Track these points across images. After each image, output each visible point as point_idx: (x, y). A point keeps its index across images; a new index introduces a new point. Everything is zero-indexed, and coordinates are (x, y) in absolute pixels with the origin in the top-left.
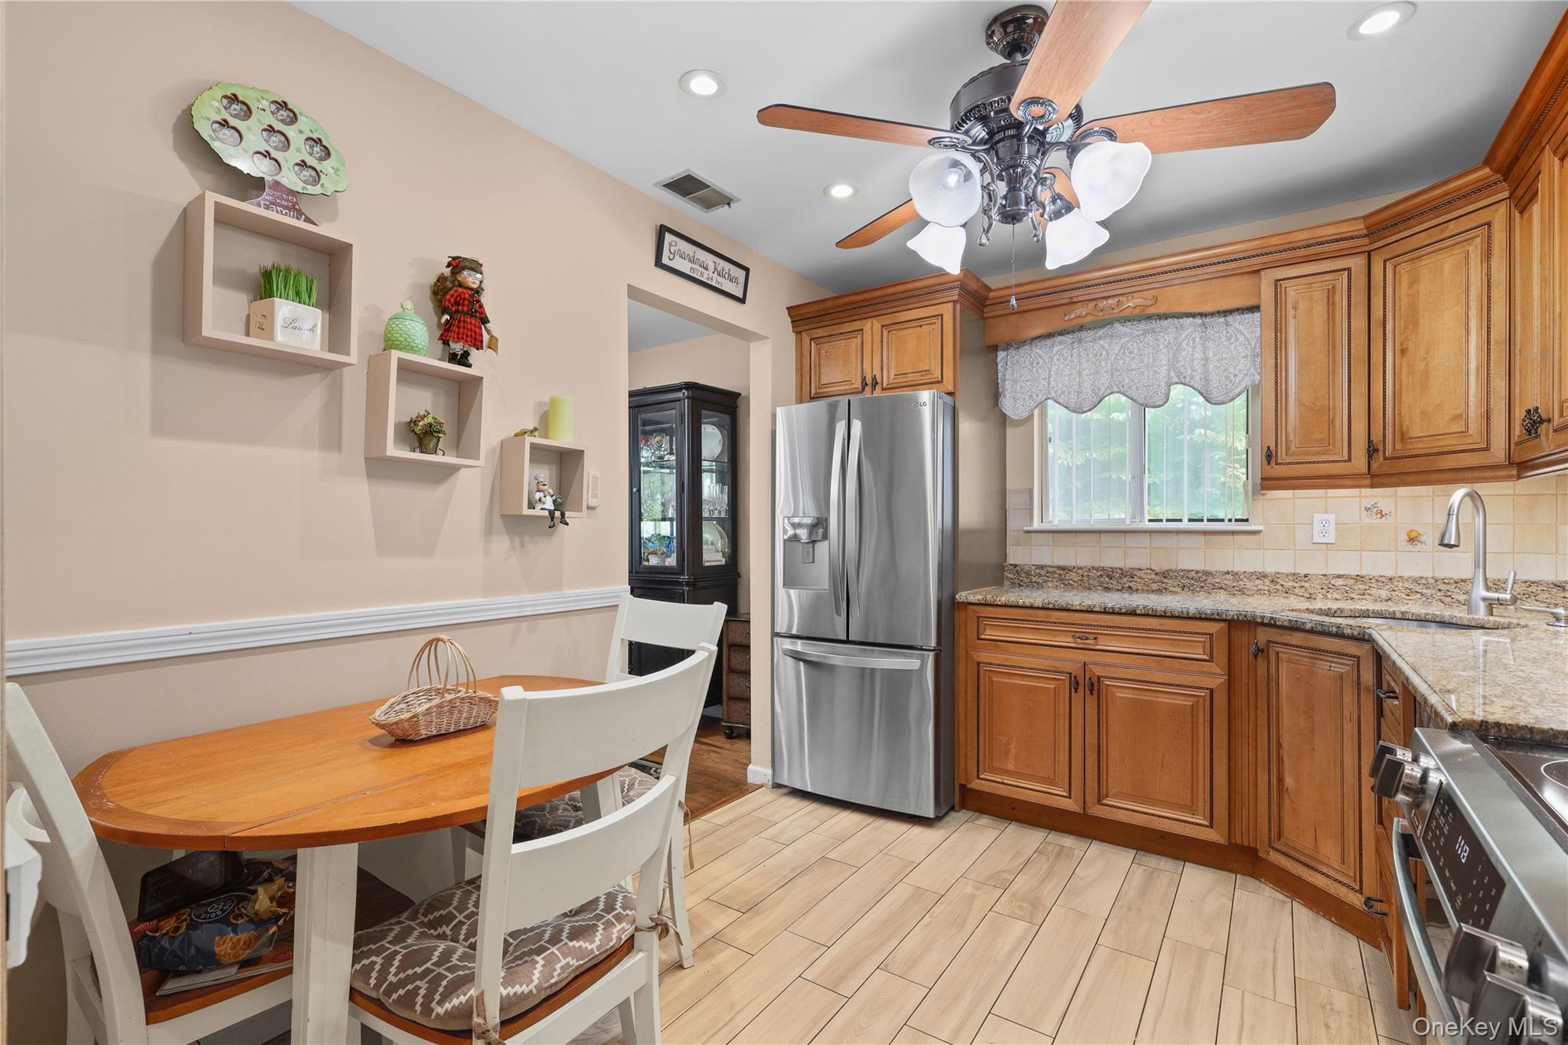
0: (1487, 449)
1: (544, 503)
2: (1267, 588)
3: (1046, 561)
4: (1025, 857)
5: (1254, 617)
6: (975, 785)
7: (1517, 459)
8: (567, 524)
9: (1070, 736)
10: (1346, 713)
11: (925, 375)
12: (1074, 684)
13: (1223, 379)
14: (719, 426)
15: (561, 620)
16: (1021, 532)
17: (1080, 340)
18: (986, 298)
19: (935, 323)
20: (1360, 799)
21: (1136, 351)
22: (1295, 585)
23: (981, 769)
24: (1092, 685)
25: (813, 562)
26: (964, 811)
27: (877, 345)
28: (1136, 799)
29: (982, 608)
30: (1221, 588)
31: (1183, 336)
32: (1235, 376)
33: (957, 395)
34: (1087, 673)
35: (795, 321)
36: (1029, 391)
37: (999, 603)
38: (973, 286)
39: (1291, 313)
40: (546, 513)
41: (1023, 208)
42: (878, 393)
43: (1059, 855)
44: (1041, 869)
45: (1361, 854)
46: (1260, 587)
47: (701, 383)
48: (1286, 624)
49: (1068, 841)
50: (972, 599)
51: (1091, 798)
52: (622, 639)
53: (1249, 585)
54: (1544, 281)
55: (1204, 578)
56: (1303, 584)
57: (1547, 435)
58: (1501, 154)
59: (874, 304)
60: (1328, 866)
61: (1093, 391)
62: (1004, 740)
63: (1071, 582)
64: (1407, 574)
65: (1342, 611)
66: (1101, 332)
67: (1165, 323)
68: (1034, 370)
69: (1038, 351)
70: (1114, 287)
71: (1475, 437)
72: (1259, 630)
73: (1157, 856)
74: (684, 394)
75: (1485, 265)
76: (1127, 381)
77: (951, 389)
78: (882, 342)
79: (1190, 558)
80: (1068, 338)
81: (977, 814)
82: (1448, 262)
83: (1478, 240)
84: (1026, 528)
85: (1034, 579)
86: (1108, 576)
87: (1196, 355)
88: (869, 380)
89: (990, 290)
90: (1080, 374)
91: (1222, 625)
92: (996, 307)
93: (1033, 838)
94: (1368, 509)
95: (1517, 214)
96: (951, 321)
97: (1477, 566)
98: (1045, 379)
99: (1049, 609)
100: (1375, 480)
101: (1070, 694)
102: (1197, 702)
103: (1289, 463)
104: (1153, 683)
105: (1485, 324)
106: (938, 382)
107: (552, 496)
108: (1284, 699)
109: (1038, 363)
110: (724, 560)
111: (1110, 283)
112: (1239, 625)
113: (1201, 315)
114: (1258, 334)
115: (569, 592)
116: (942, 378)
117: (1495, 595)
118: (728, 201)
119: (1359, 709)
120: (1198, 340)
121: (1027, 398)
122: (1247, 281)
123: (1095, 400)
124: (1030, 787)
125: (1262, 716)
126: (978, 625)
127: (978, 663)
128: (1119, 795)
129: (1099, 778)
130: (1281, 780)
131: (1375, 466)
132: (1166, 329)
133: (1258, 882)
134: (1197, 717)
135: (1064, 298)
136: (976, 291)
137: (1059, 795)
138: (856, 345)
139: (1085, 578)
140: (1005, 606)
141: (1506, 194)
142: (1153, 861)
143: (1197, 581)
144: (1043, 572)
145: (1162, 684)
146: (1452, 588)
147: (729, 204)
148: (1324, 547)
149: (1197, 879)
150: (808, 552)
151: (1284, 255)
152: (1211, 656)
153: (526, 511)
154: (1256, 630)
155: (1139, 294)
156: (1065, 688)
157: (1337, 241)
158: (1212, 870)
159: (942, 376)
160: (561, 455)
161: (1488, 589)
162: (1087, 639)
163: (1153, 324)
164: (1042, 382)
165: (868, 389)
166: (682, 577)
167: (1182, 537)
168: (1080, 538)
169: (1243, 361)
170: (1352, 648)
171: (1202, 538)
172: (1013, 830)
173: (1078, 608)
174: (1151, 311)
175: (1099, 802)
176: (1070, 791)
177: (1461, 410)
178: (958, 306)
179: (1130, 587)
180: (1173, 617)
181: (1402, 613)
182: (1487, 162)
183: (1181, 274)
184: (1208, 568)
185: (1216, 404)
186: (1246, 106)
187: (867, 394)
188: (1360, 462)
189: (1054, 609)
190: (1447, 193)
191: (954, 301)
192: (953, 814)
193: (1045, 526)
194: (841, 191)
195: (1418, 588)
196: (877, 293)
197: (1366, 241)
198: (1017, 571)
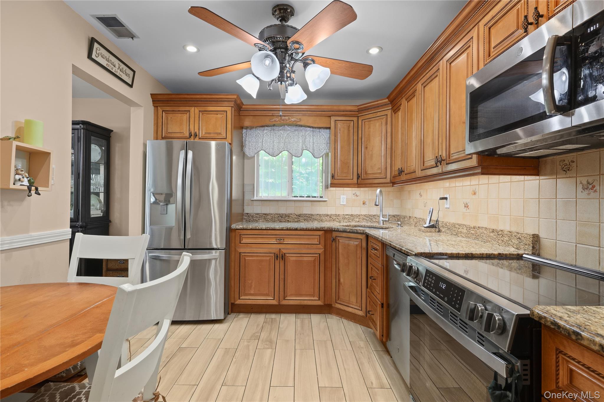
0: (386, 178)
1: (22, 182)
2: (328, 219)
3: (259, 212)
4: (261, 325)
5: (332, 229)
6: (238, 302)
7: (393, 181)
8: (39, 194)
9: (274, 277)
10: (358, 257)
11: (219, 135)
12: (276, 257)
13: (318, 150)
14: (100, 146)
15: (28, 251)
16: (250, 201)
17: (274, 130)
18: (241, 108)
19: (223, 114)
20: (362, 282)
21: (292, 136)
22: (336, 218)
23: (240, 296)
24: (283, 256)
25: (167, 214)
26: (232, 314)
27: (197, 118)
28: (296, 295)
29: (242, 231)
30: (316, 220)
31: (307, 133)
32: (322, 149)
33: (232, 144)
34: (281, 252)
35: (154, 101)
36: (255, 146)
37: (249, 228)
38: (239, 102)
39: (339, 131)
40: (26, 188)
41: (286, 79)
42: (197, 140)
43: (272, 322)
44: (268, 328)
45: (362, 299)
46: (327, 219)
47: (92, 122)
48: (342, 230)
49: (273, 316)
50: (238, 227)
51: (281, 298)
52: (78, 258)
53: (324, 218)
54: (402, 134)
55: (311, 216)
56: (338, 218)
57: (403, 175)
58: (392, 97)
59: (196, 101)
60: (353, 305)
61: (278, 149)
62: (250, 282)
63: (268, 219)
64: (363, 214)
65: (350, 225)
66: (281, 128)
67: (302, 128)
68: (257, 138)
69: (258, 131)
70: (288, 113)
71: (383, 176)
72: (334, 233)
73: (302, 314)
74: (80, 126)
75: (386, 126)
76: (289, 147)
77: (230, 142)
78: (199, 118)
79: (307, 210)
80: (269, 128)
81: (238, 314)
82: (378, 124)
83: (384, 119)
84: (252, 199)
85: (255, 219)
86: (281, 217)
87: (311, 141)
88: (193, 134)
89: (243, 105)
90: (273, 143)
91: (323, 232)
92: (244, 112)
93: (261, 318)
94: (354, 194)
95: (394, 114)
96: (230, 114)
97: (381, 211)
98: (261, 142)
99: (268, 230)
100: (359, 185)
101: (275, 261)
102: (315, 258)
103: (338, 179)
104: (302, 253)
105: (386, 143)
106: (224, 139)
107: (27, 178)
108: (341, 255)
109: (258, 136)
110: (102, 214)
111: (286, 111)
112: (329, 231)
113: (313, 127)
114: (328, 136)
115: (33, 234)
116: (226, 137)
117: (385, 219)
118: (132, 37)
119: (362, 255)
120: (311, 135)
121: (254, 149)
122: (327, 118)
123: (278, 152)
124: (259, 298)
125: (334, 260)
126: (240, 238)
127: (240, 253)
128: (291, 295)
129: (284, 290)
130: (339, 280)
131: (359, 181)
132: (302, 130)
133: (331, 315)
134: (315, 264)
135: (270, 113)
136: (239, 104)
137: (270, 300)
138: (187, 117)
139: (273, 218)
140: (251, 229)
141: (391, 108)
142: (302, 316)
143: (309, 217)
144: (258, 216)
145: (306, 254)
146: (372, 217)
147: (132, 38)
148: (343, 206)
149: (315, 318)
150: (164, 209)
151: (337, 113)
152: (320, 243)
153: (12, 186)
154: (332, 233)
155: (295, 117)
156: (272, 259)
157: (351, 111)
158: (318, 314)
159: (226, 136)
160: (30, 154)
161: (383, 218)
162: (281, 240)
163: (298, 128)
164: (260, 143)
165: (192, 137)
166: (78, 223)
167: (304, 203)
168: (271, 203)
169: (324, 144)
170: (360, 236)
171: (310, 203)
172: (253, 316)
173: (278, 229)
174: (299, 123)
175: (284, 299)
176: (274, 297)
177: (380, 167)
178: (233, 109)
179: (288, 221)
180: (309, 230)
181: (364, 225)
182: (388, 98)
183: (309, 112)
184: (312, 213)
185: (316, 158)
186: (352, 66)
187: (192, 140)
188: (355, 180)
189: (269, 230)
190: (378, 104)
191: (232, 107)
192: (229, 316)
193: (258, 198)
194: (191, 49)
195: (365, 218)
196: (198, 97)
197: (357, 113)
198: (248, 216)
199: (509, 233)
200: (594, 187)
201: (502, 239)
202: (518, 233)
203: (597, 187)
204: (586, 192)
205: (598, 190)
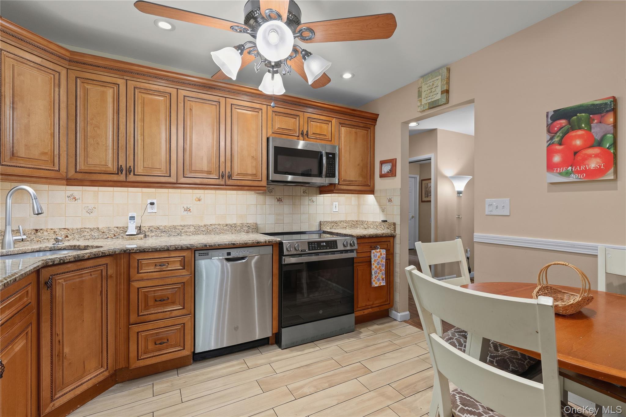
0: (58, 171)
75: (57, 90)
119: (107, 287)
125: (46, 324)
141: (67, 67)
177: (47, 151)
199: (241, 225)
200: (281, 200)
201: (235, 229)
202: (248, 224)
203: (283, 200)
204: (279, 202)
205: (283, 201)
